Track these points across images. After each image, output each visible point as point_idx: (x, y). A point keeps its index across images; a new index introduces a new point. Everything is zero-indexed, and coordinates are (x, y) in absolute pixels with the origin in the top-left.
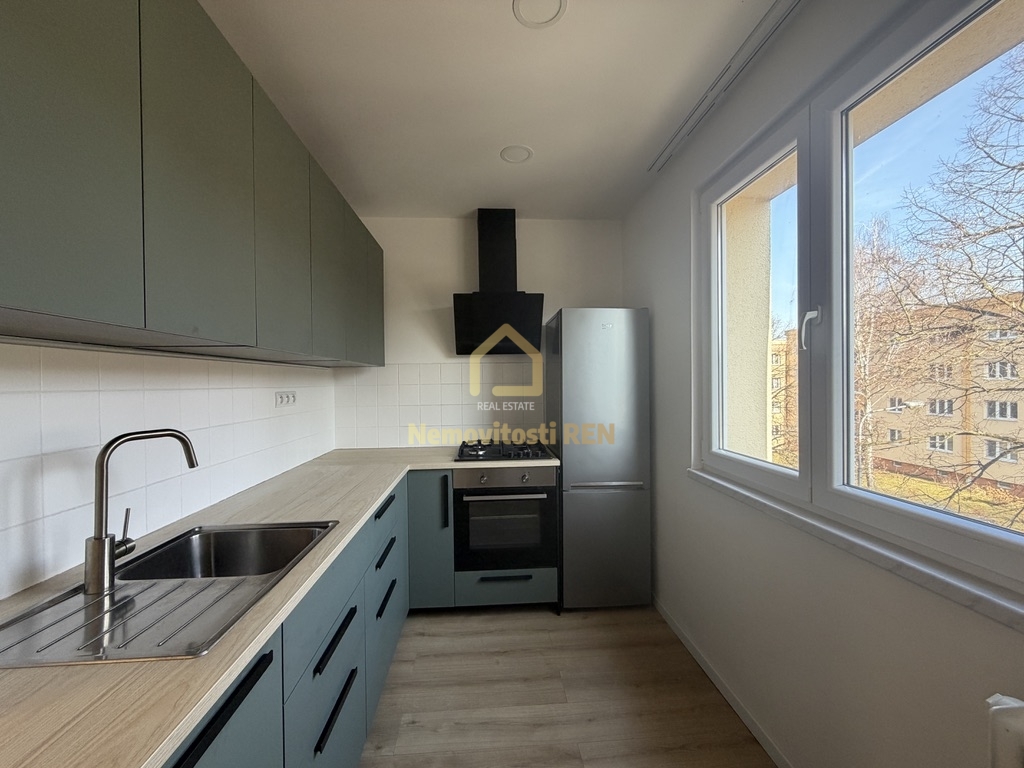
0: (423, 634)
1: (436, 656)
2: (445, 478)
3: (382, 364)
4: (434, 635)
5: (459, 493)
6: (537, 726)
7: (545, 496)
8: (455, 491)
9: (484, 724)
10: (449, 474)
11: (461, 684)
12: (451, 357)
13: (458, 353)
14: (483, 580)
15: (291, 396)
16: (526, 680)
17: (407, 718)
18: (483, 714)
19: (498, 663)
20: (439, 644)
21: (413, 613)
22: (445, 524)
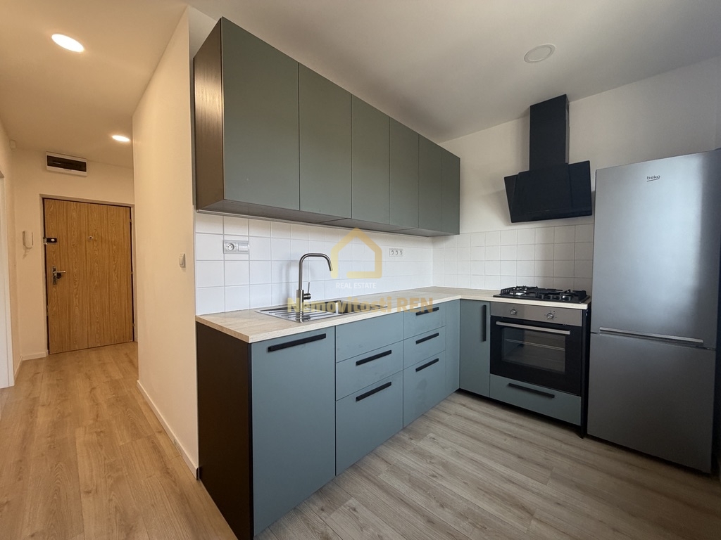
0: (464, 406)
1: (465, 418)
2: (485, 307)
3: (458, 233)
4: (471, 409)
5: (494, 319)
6: (510, 481)
7: (568, 333)
8: (492, 317)
9: (473, 461)
10: (488, 305)
11: (471, 437)
12: (507, 225)
13: (512, 222)
14: (510, 385)
15: (399, 252)
16: (520, 457)
17: (431, 435)
18: (478, 457)
19: (505, 440)
20: (471, 414)
21: (461, 391)
22: (484, 339)
